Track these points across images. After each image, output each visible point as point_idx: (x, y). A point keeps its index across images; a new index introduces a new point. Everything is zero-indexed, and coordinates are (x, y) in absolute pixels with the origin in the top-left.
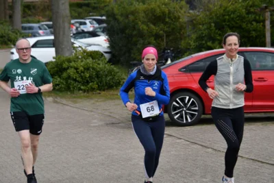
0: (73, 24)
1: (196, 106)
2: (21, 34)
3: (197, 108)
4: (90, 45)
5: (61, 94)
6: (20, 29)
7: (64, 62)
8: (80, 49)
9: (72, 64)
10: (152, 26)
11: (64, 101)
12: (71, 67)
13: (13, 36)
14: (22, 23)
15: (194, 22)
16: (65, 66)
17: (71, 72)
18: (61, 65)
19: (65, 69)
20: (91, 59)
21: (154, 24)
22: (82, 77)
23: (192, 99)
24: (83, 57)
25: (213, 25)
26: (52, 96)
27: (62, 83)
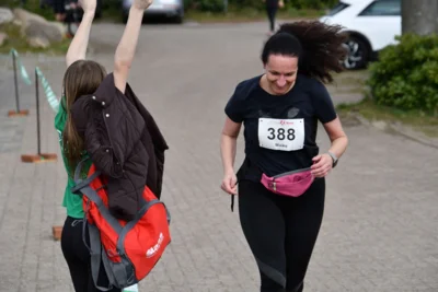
5: (404, 115)
7: (417, 46)
11: (409, 130)
12: (432, 59)
16: (418, 54)
18: (411, 52)
19: (418, 63)
26: (384, 119)
27: (410, 92)
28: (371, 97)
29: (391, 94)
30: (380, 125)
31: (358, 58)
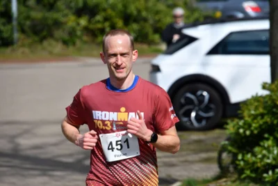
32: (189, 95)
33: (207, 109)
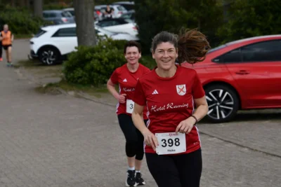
0: (99, 11)
1: (231, 101)
2: (42, 21)
3: (232, 103)
4: (116, 33)
5: (83, 88)
6: (41, 16)
7: (86, 52)
8: (105, 38)
9: (96, 54)
10: (185, 12)
11: (87, 96)
12: (95, 58)
13: (33, 24)
14: (44, 9)
15: (232, 6)
16: (88, 56)
17: (95, 63)
18: (84, 55)
19: (89, 60)
20: (116, 49)
21: (188, 10)
22: (106, 69)
23: (227, 93)
24: (108, 47)
25: (253, 9)
26: (74, 90)
27: (85, 76)
28: (65, 79)
29: (75, 77)
30: (72, 93)
31: (54, 59)
32: (46, 53)
33: (53, 57)
